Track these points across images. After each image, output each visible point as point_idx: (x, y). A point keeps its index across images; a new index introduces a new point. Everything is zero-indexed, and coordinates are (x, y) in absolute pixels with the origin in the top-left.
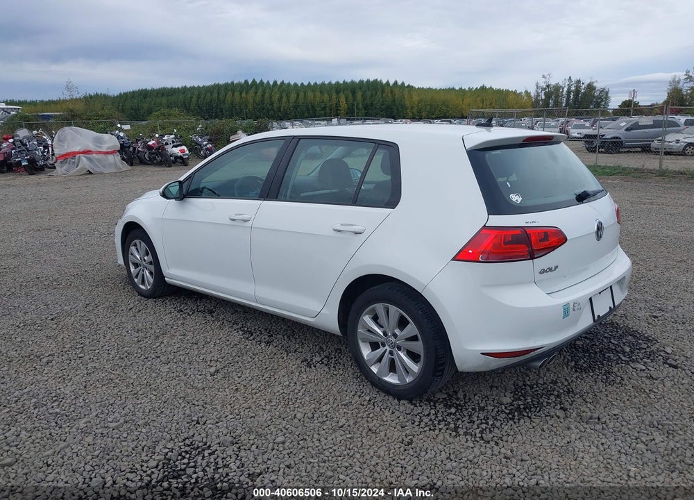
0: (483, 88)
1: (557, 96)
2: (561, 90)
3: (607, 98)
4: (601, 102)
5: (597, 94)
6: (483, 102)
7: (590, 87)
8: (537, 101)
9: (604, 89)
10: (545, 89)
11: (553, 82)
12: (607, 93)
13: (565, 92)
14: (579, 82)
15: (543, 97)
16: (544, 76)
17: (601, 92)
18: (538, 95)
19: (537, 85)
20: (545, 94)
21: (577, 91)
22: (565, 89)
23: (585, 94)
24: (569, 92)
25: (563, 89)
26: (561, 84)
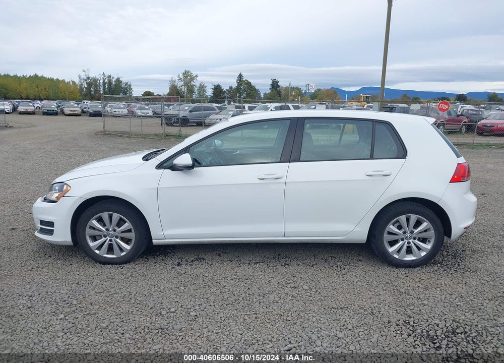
0: (36, 76)
1: (96, 86)
2: (98, 82)
3: (130, 89)
4: (127, 91)
5: (123, 86)
6: (38, 87)
7: (118, 81)
8: (81, 89)
9: (128, 83)
10: (86, 80)
11: (91, 76)
12: (130, 85)
13: (101, 84)
14: (110, 76)
15: (86, 86)
16: (84, 71)
17: (126, 84)
18: (82, 84)
19: (79, 77)
20: (87, 83)
21: (110, 83)
22: (102, 81)
23: (115, 85)
24: (104, 83)
25: (100, 81)
26: (97, 78)
